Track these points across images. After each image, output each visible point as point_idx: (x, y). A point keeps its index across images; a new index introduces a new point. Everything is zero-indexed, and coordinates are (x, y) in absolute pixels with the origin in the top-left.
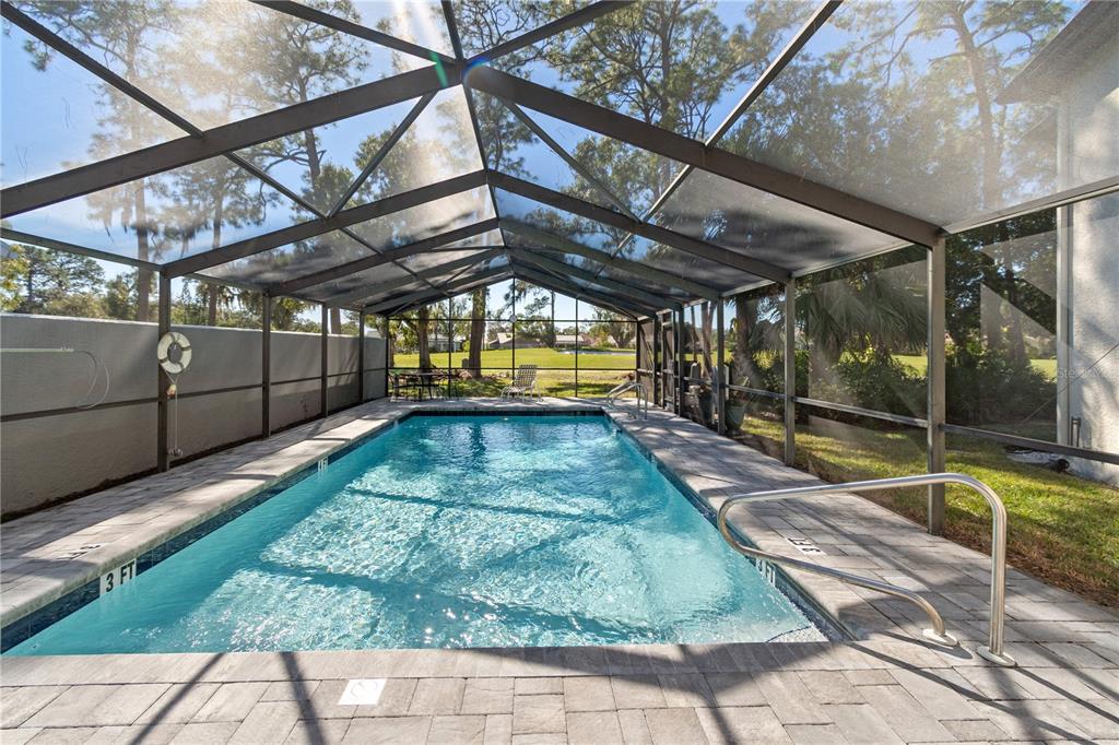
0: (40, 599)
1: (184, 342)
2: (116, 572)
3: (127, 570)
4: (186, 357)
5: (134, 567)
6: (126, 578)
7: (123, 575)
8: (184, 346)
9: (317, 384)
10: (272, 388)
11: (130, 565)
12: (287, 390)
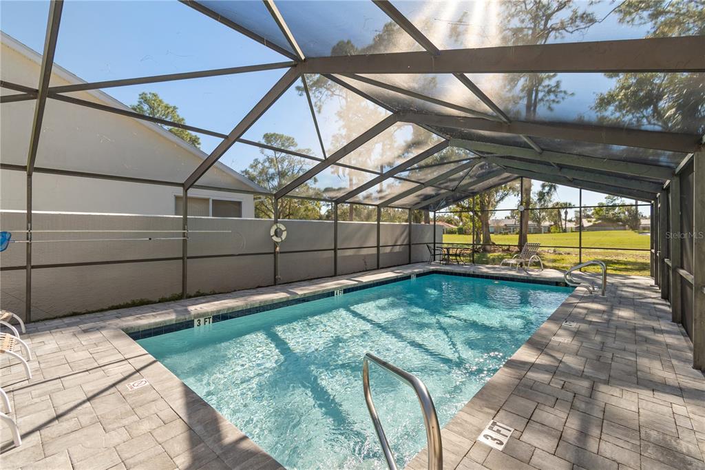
0: (165, 322)
1: (283, 228)
2: (202, 320)
3: (208, 320)
4: (284, 235)
5: (211, 319)
6: (207, 323)
7: (205, 321)
8: (283, 229)
9: (374, 251)
10: (339, 252)
11: (209, 318)
12: (349, 253)
